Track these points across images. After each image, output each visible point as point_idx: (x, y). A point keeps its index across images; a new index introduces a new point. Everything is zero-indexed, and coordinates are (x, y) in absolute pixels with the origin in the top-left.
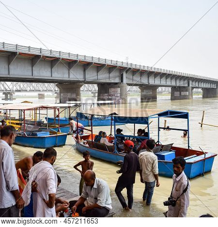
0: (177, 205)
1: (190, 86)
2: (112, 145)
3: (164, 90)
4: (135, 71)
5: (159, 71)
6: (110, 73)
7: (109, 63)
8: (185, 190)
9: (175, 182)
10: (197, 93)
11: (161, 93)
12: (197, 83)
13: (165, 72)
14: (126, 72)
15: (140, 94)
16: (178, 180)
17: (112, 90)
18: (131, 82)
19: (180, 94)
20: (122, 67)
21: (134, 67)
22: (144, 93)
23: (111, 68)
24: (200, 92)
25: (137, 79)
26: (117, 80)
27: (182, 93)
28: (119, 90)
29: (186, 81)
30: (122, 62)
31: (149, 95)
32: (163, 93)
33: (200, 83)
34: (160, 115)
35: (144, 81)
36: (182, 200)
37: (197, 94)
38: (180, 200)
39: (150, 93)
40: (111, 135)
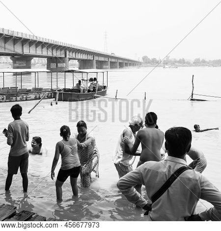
1: (67, 57)
4: (8, 38)
5: (35, 39)
12: (74, 54)
13: (42, 40)
19: (57, 66)
22: (16, 65)
25: (10, 48)
29: (63, 52)
31: (22, 67)
33: (77, 54)
35: (18, 49)
39: (24, 64)
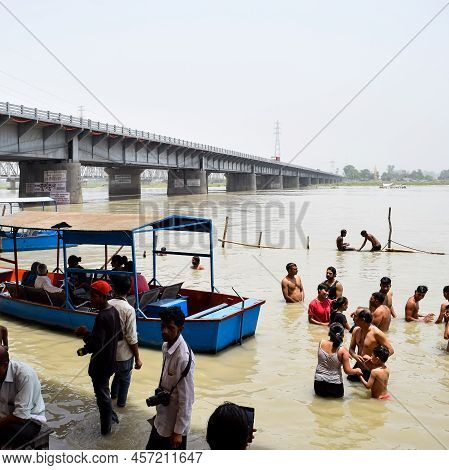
0: (172, 403)
1: (204, 167)
2: (60, 290)
3: (154, 175)
4: (97, 137)
5: (145, 137)
6: (44, 138)
7: (43, 117)
8: (186, 372)
9: (166, 357)
10: (217, 181)
11: (148, 181)
12: (216, 163)
13: (157, 139)
14: (79, 138)
15: (107, 183)
16: (171, 352)
17: (49, 175)
18: (88, 158)
19: (185, 183)
20: (71, 127)
21: (94, 127)
22: (116, 182)
23: (48, 129)
24: (222, 181)
25: (101, 153)
26: (60, 154)
27: (188, 182)
28: (64, 174)
29: (196, 159)
30: (71, 117)
31: (125, 185)
32: (153, 182)
33: (221, 164)
34: (156, 226)
35: (116, 156)
36: (181, 392)
37: (217, 184)
38: (177, 392)
39: (127, 181)
40: (57, 269)
